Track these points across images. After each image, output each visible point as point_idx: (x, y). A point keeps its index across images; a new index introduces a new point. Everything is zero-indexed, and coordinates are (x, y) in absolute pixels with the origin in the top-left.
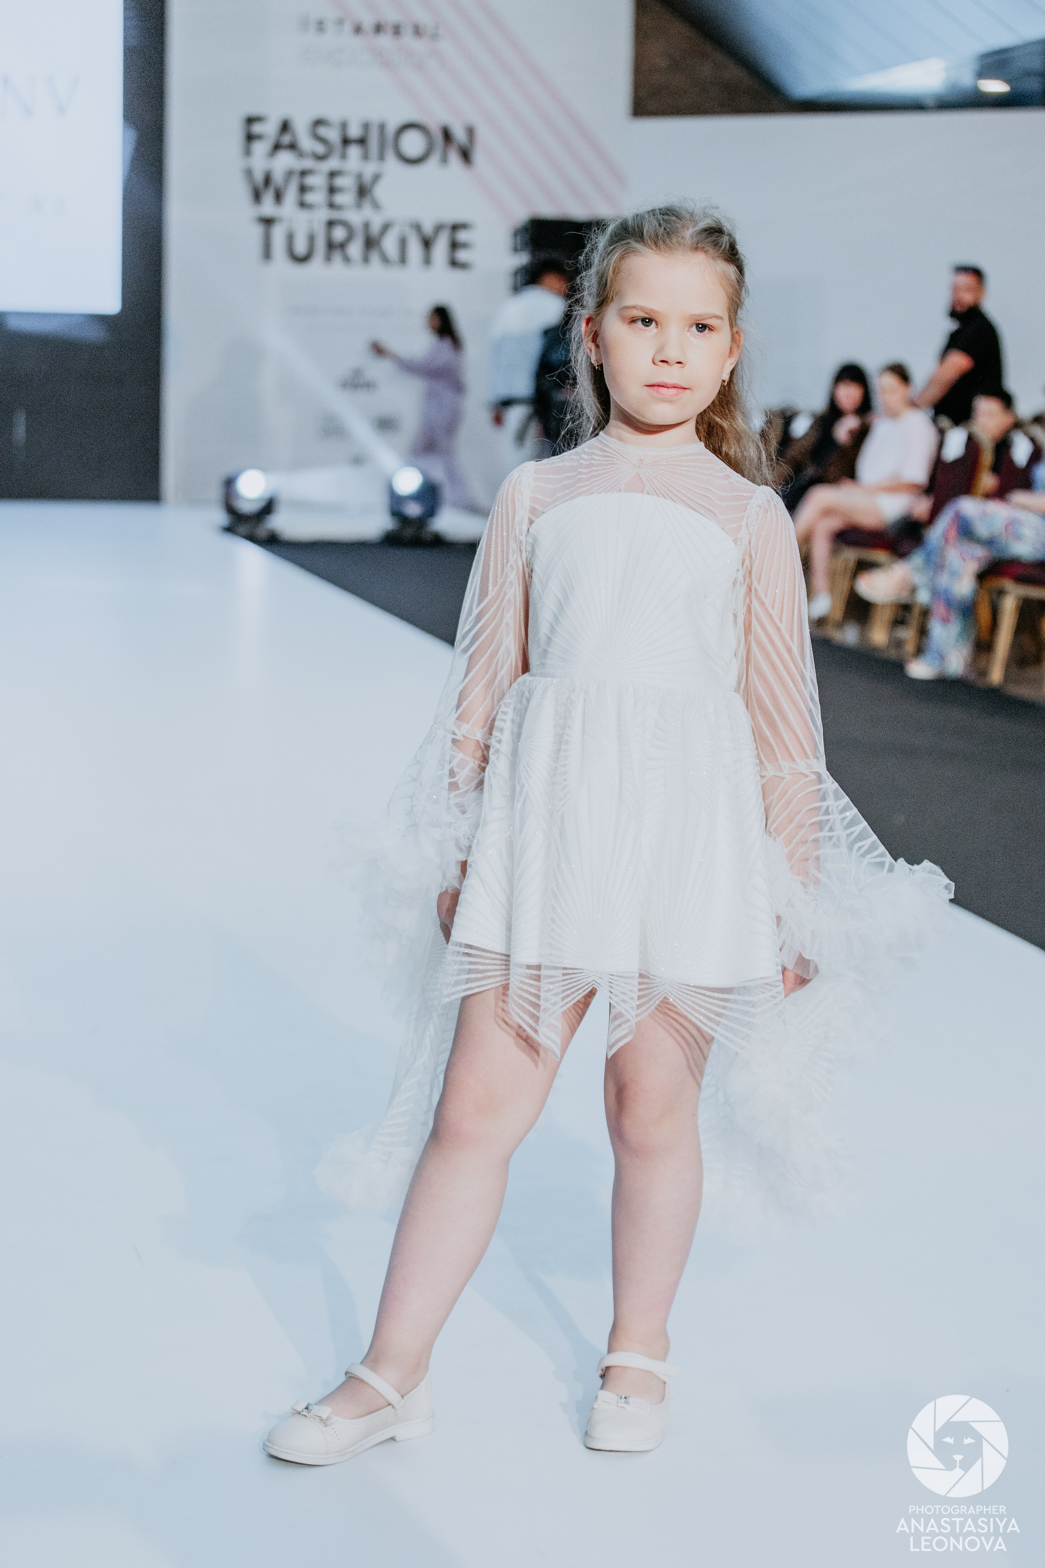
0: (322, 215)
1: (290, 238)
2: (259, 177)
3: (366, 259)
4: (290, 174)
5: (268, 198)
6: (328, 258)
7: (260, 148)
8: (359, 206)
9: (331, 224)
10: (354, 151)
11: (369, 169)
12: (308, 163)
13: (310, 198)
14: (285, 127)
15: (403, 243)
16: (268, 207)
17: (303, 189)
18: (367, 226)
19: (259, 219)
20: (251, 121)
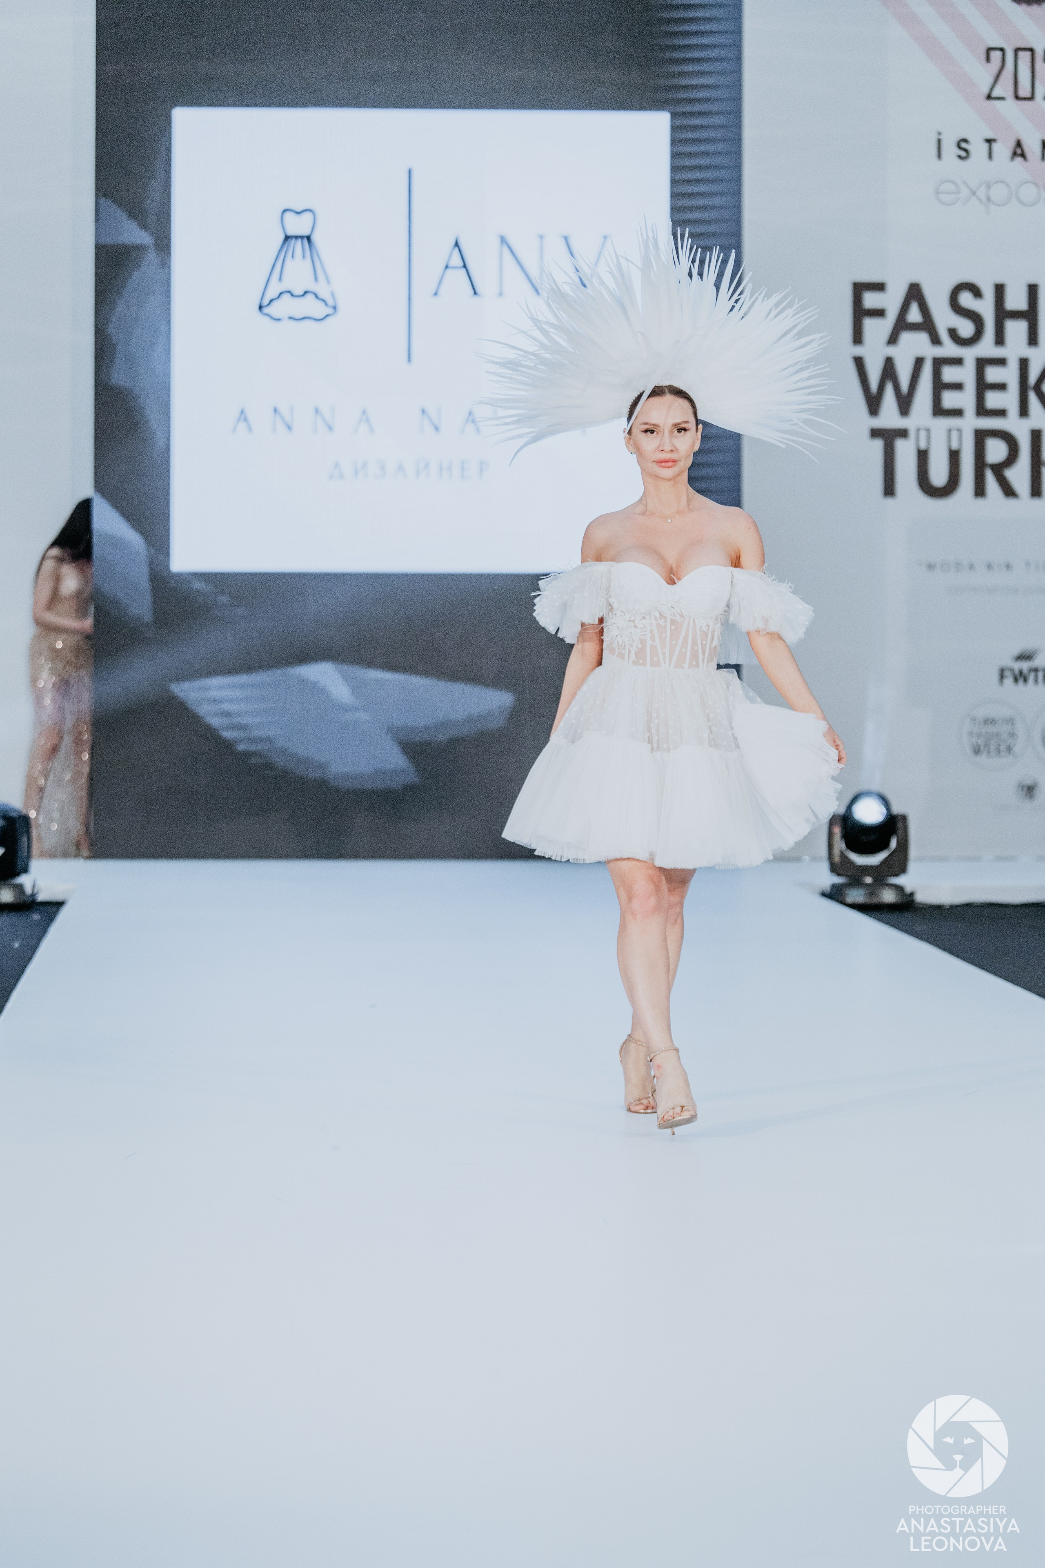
0: (971, 423)
1: (923, 456)
2: (874, 371)
3: (1036, 490)
4: (920, 365)
5: (889, 398)
6: (979, 489)
7: (877, 329)
8: (1024, 411)
9: (981, 436)
10: (1017, 329)
12: (949, 349)
13: (949, 399)
14: (914, 293)
16: (889, 416)
17: (939, 386)
18: (1036, 436)
19: (875, 433)
20: (859, 289)
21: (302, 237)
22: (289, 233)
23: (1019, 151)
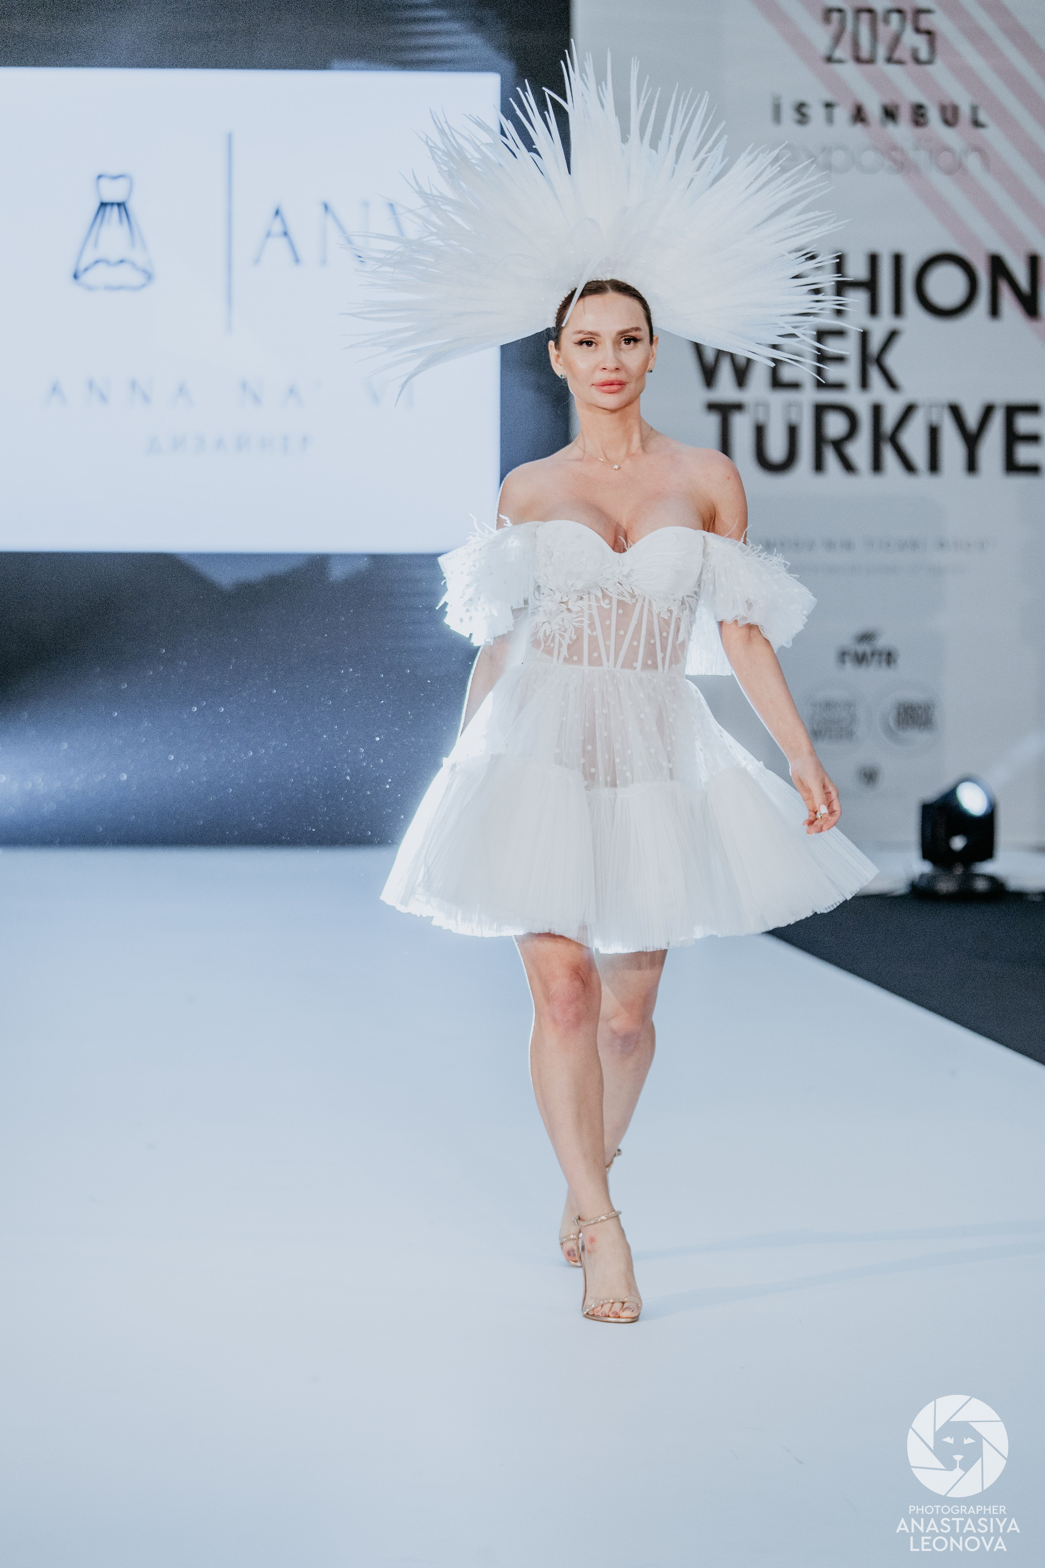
0: (809, 396)
1: (760, 432)
3: (877, 465)
5: (724, 377)
6: (819, 465)
8: (864, 383)
9: (820, 410)
10: (857, 300)
11: (878, 330)
13: (788, 374)
15: (934, 433)
16: (725, 389)
18: (877, 411)
19: (712, 407)
21: (119, 205)
22: (106, 199)
23: (859, 115)
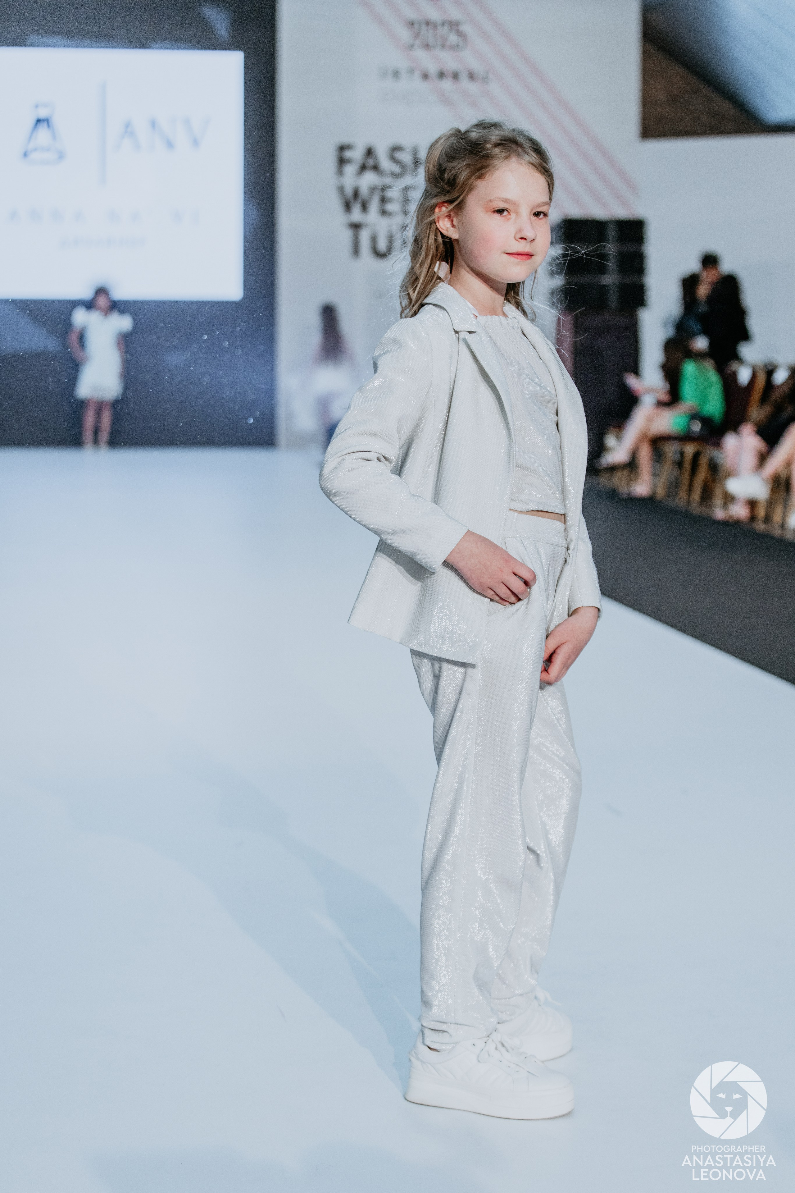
0: (399, 220)
1: (374, 239)
2: (349, 191)
4: (373, 189)
5: (356, 210)
7: (350, 170)
12: (388, 180)
13: (389, 207)
14: (370, 152)
16: (356, 215)
17: (384, 200)
19: (350, 225)
20: (342, 148)
21: (46, 120)
22: (40, 117)
23: (425, 76)
